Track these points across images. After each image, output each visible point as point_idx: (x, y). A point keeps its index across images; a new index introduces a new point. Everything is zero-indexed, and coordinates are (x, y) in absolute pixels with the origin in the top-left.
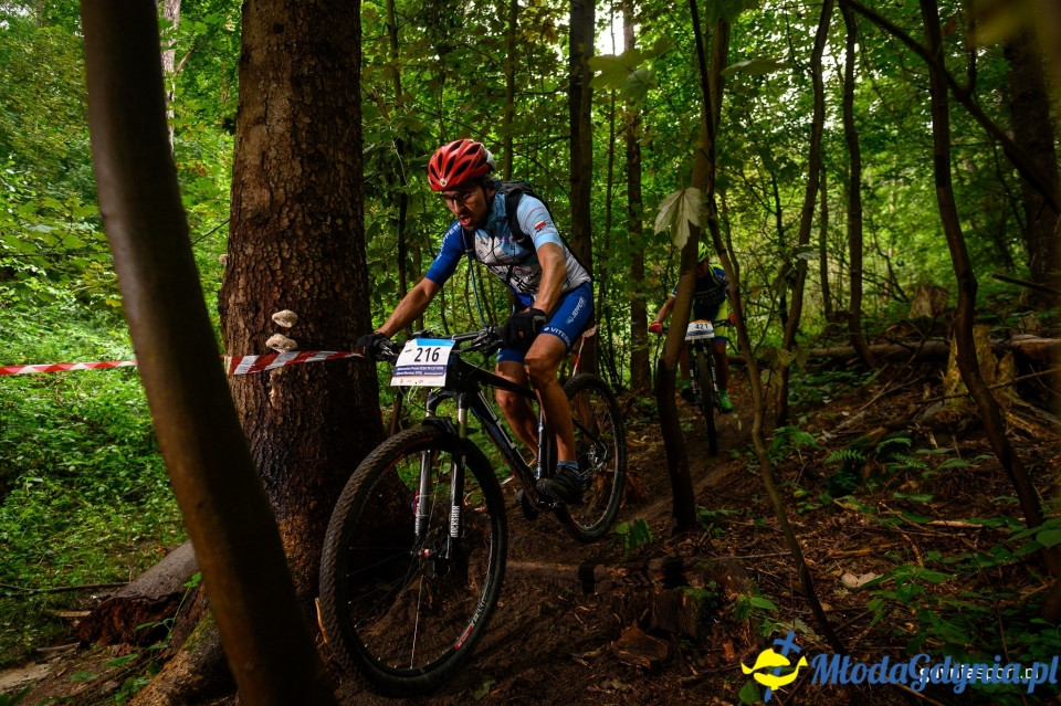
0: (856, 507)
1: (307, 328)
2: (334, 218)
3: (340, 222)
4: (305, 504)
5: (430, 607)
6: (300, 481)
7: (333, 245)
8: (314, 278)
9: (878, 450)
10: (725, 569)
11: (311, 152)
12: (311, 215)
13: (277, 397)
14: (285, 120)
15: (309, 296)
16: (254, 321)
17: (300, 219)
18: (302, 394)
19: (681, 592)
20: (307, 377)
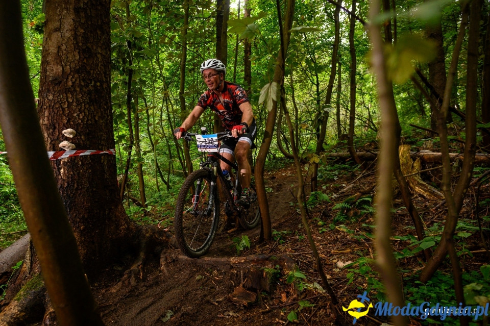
0: (345, 230)
1: (81, 138)
2: (95, 82)
3: (98, 84)
4: (79, 227)
5: (141, 278)
6: (76, 216)
7: (95, 96)
8: (84, 113)
9: (357, 203)
10: (284, 260)
11: (84, 47)
12: (84, 80)
13: (64, 173)
14: (71, 30)
15: (82, 122)
16: (53, 134)
17: (78, 82)
18: (78, 171)
19: (263, 270)
20: (80, 163)
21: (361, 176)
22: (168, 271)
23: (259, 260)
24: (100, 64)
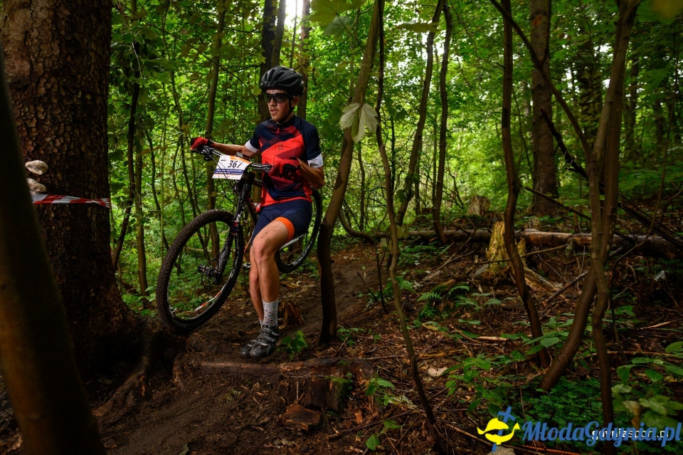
0: (435, 329)
1: (56, 177)
2: (84, 94)
3: (89, 97)
5: (143, 394)
7: (82, 114)
8: (64, 138)
9: (450, 293)
10: (358, 365)
11: (69, 38)
12: (65, 88)
14: (48, 9)
15: (59, 151)
17: (55, 89)
18: (48, 228)
19: (329, 380)
20: (53, 215)
21: (449, 260)
22: (185, 384)
23: (322, 367)
24: (92, 67)
